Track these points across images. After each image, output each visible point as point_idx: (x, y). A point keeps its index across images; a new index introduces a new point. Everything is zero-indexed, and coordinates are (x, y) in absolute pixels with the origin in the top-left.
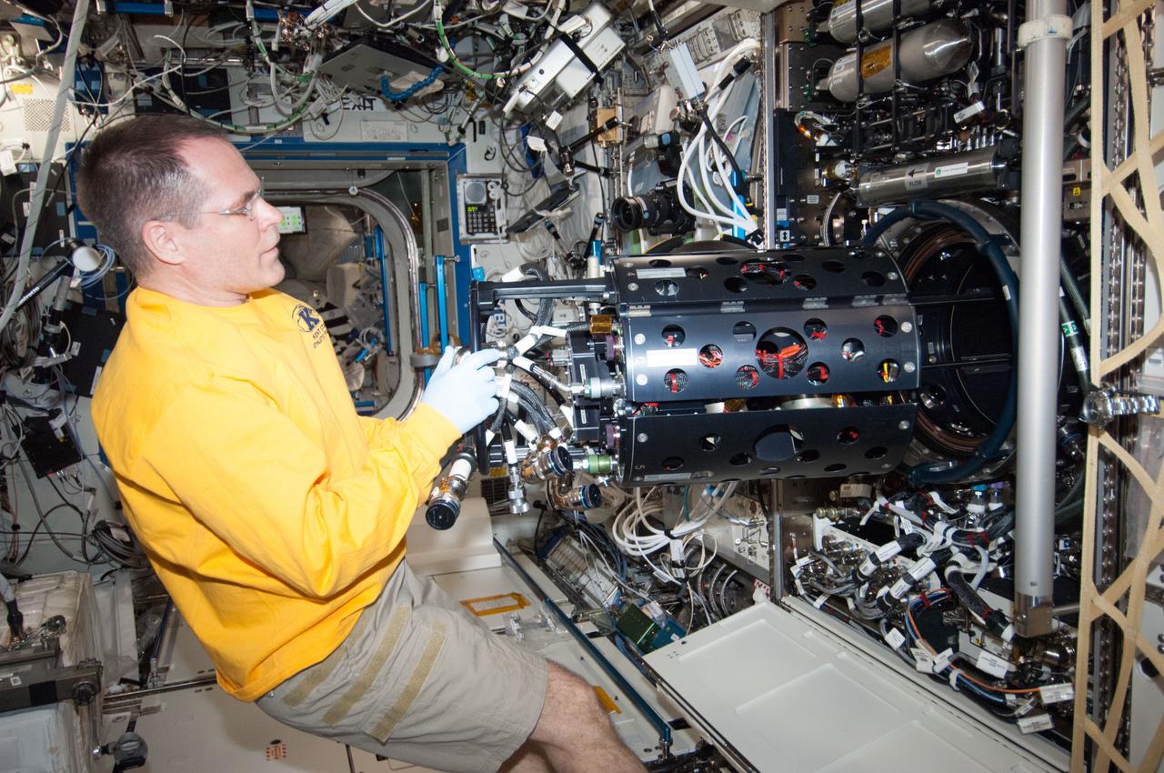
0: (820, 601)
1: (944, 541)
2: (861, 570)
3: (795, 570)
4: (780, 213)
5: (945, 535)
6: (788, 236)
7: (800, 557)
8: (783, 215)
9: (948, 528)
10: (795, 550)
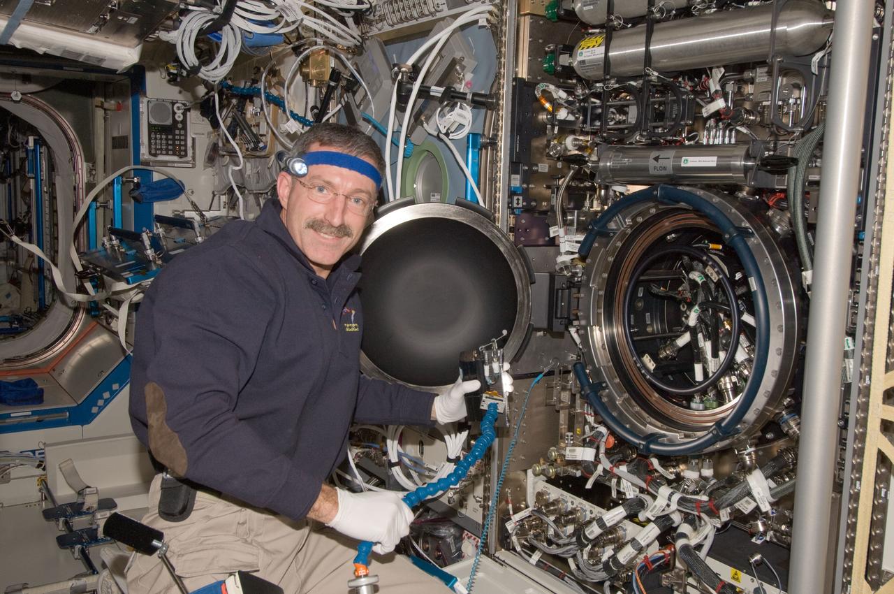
0: (536, 557)
1: (668, 505)
2: (587, 533)
3: (510, 526)
4: (515, 179)
5: (669, 499)
6: (521, 201)
7: (514, 513)
8: (516, 181)
9: (672, 494)
10: (510, 506)
